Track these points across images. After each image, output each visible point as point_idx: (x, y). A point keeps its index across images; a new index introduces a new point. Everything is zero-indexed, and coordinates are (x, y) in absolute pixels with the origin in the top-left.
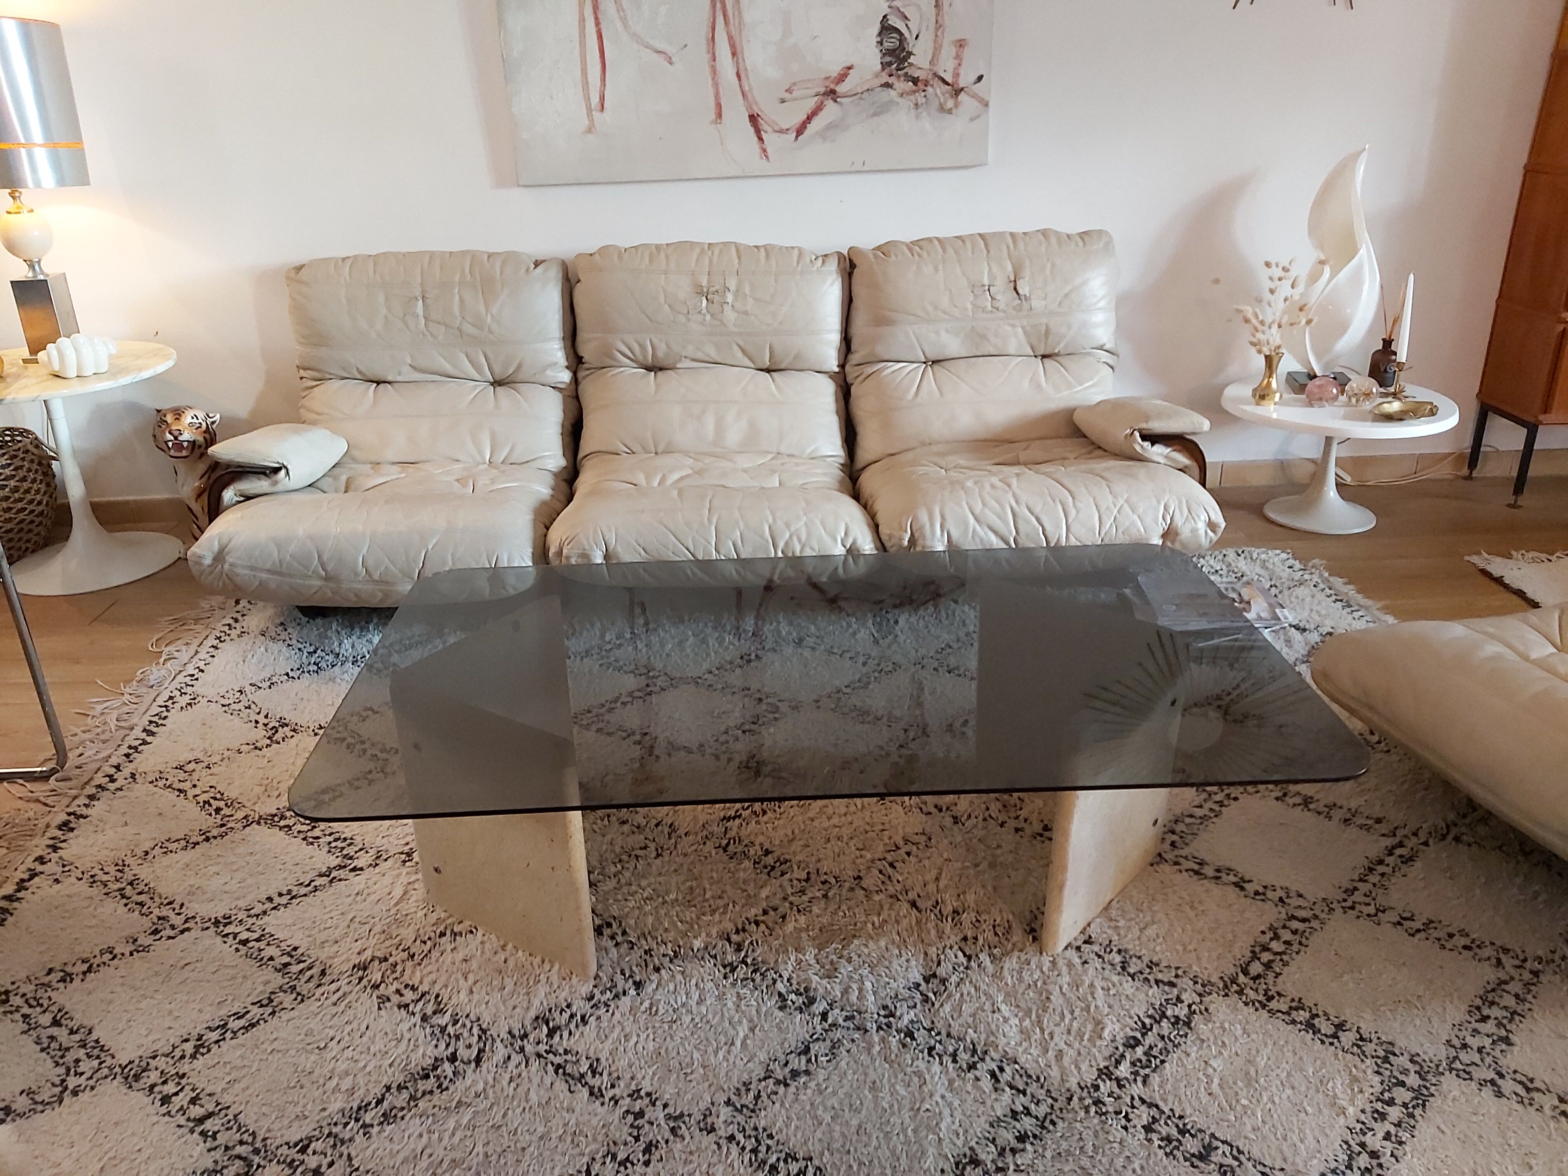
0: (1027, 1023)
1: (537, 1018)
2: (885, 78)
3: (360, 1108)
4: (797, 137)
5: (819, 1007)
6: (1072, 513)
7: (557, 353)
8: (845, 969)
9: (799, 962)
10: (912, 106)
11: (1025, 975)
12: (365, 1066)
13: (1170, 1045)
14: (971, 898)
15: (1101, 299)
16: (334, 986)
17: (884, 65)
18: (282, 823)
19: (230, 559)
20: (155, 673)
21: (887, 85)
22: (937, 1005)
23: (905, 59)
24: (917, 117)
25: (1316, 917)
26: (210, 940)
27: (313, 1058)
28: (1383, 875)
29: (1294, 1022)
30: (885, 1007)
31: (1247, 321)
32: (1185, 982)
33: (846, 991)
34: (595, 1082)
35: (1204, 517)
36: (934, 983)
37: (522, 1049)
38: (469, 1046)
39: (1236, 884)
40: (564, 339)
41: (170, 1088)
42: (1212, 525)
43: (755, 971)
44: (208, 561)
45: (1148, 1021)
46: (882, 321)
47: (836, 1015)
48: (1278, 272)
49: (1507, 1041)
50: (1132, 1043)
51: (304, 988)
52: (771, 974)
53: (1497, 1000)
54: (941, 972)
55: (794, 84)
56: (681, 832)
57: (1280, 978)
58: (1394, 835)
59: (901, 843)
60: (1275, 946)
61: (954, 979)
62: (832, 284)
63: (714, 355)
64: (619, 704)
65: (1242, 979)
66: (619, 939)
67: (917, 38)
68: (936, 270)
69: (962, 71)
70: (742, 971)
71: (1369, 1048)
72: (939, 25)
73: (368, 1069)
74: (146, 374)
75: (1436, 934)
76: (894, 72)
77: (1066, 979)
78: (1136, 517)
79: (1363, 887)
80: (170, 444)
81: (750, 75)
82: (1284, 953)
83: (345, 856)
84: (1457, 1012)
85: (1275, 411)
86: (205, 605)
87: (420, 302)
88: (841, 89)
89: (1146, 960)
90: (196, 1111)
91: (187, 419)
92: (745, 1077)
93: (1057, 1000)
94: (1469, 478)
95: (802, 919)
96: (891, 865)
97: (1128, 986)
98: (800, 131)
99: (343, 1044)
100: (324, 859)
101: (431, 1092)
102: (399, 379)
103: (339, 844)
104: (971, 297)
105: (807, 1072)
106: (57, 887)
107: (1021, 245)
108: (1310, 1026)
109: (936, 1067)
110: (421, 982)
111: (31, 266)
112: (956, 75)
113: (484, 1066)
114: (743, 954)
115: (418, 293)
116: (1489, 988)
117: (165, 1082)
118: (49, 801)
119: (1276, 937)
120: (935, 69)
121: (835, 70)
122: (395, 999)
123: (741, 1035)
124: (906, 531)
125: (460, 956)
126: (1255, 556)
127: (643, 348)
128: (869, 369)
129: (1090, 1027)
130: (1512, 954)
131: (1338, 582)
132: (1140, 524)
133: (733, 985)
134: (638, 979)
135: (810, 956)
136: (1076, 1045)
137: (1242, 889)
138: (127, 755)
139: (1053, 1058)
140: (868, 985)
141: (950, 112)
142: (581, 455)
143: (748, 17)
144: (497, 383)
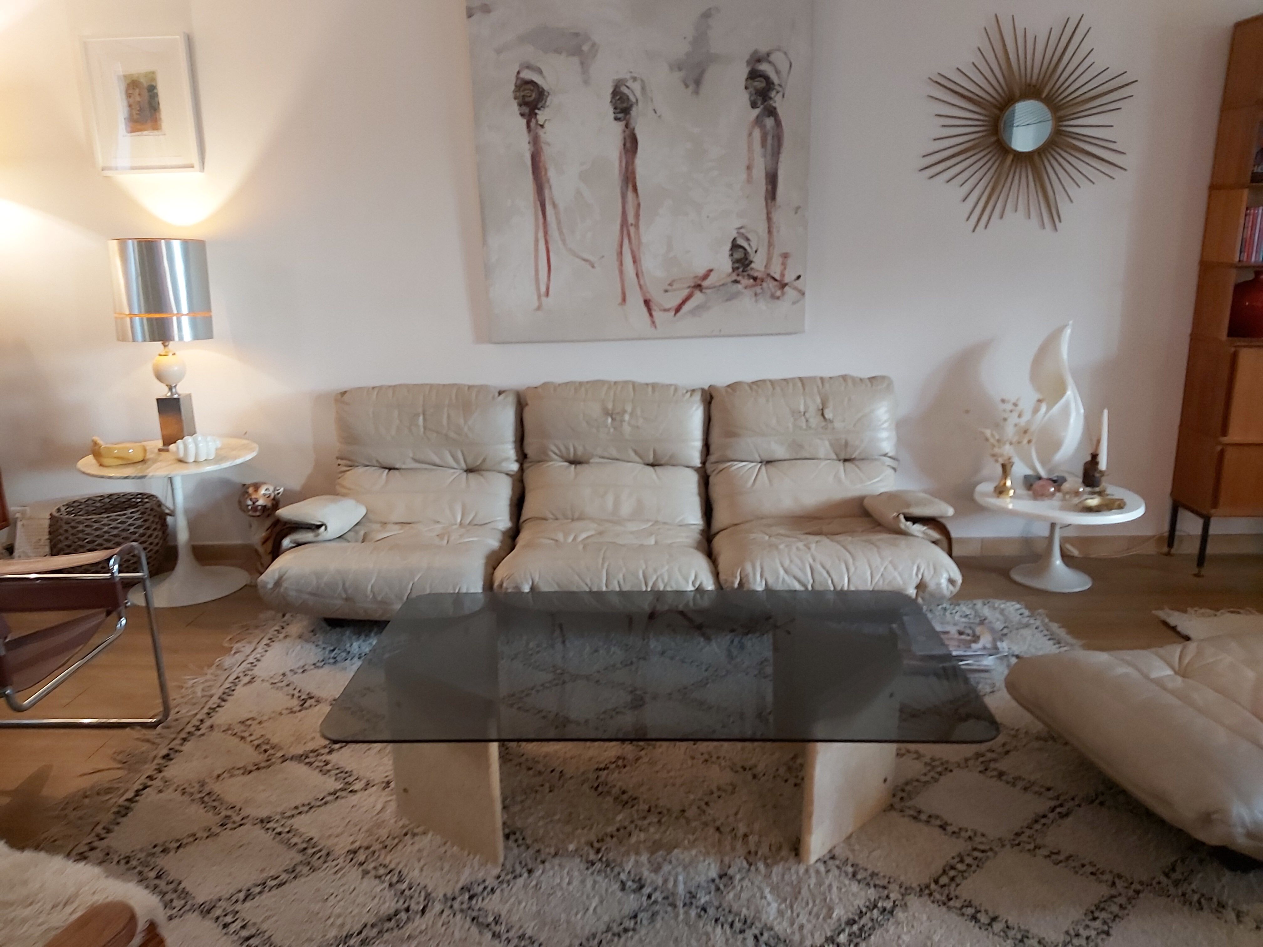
0: (783, 906)
1: (462, 888)
2: (734, 277)
3: (346, 937)
5: (647, 890)
6: (852, 570)
7: (509, 451)
8: (666, 868)
9: (637, 862)
10: (753, 294)
11: (787, 877)
12: (351, 912)
13: (875, 925)
14: (757, 826)
15: (885, 422)
16: (335, 863)
17: (734, 269)
18: (307, 760)
19: (285, 585)
20: (228, 661)
21: (736, 282)
22: (724, 893)
23: (748, 265)
24: (756, 301)
25: (991, 849)
26: (258, 832)
27: (319, 905)
28: (1044, 824)
29: (963, 915)
30: (690, 893)
31: (987, 440)
32: (894, 887)
33: (666, 881)
34: (497, 929)
35: (945, 576)
36: (725, 880)
37: (451, 907)
38: (418, 903)
39: (941, 827)
40: (515, 442)
41: (229, 919)
42: (951, 581)
43: (607, 866)
44: (270, 586)
45: (864, 910)
46: (731, 434)
47: (657, 896)
48: (1009, 407)
49: (1108, 934)
50: (851, 922)
51: (314, 861)
52: (617, 870)
53: (1106, 907)
54: (731, 872)
55: (674, 281)
56: (568, 776)
57: (959, 887)
58: (1058, 799)
59: (715, 790)
60: (960, 867)
61: (738, 877)
62: (697, 409)
63: (615, 453)
64: (533, 692)
65: (933, 886)
66: (520, 842)
67: (756, 252)
68: (767, 401)
69: (786, 273)
70: (598, 866)
71: (1011, 933)
72: (770, 244)
73: (353, 913)
74: (239, 461)
75: (1073, 864)
76: (741, 273)
77: (813, 881)
78: (896, 574)
79: (1028, 832)
80: (250, 507)
82: (965, 871)
83: (346, 783)
84: (1077, 913)
85: (1011, 502)
86: (262, 616)
87: (421, 418)
88: (705, 284)
89: (869, 872)
90: (245, 933)
91: (262, 491)
92: (594, 930)
93: (805, 892)
94: (1168, 554)
95: (642, 836)
96: (707, 804)
97: (855, 887)
98: (678, 310)
99: (338, 898)
100: (332, 784)
101: (392, 929)
102: (404, 467)
103: (342, 775)
104: (792, 420)
105: (634, 930)
106: (161, 795)
107: (827, 386)
108: (974, 918)
109: (719, 930)
110: (390, 862)
111: (170, 389)
112: (783, 275)
113: (427, 915)
114: (600, 856)
115: (420, 411)
116: (1103, 900)
117: (225, 915)
118: (157, 741)
119: (962, 861)
120: (769, 271)
121: (701, 272)
122: (373, 873)
123: (594, 905)
124: (736, 577)
125: (416, 847)
126: (996, 605)
127: (567, 449)
128: (722, 466)
129: (824, 911)
130: (1123, 879)
131: (1054, 626)
132: (899, 578)
133: (592, 874)
134: (530, 867)
135: (644, 858)
136: (814, 921)
137: (944, 829)
138: (209, 714)
139: (797, 928)
140: (681, 878)
141: (778, 298)
142: (521, 521)
143: (644, 239)
144: (469, 471)
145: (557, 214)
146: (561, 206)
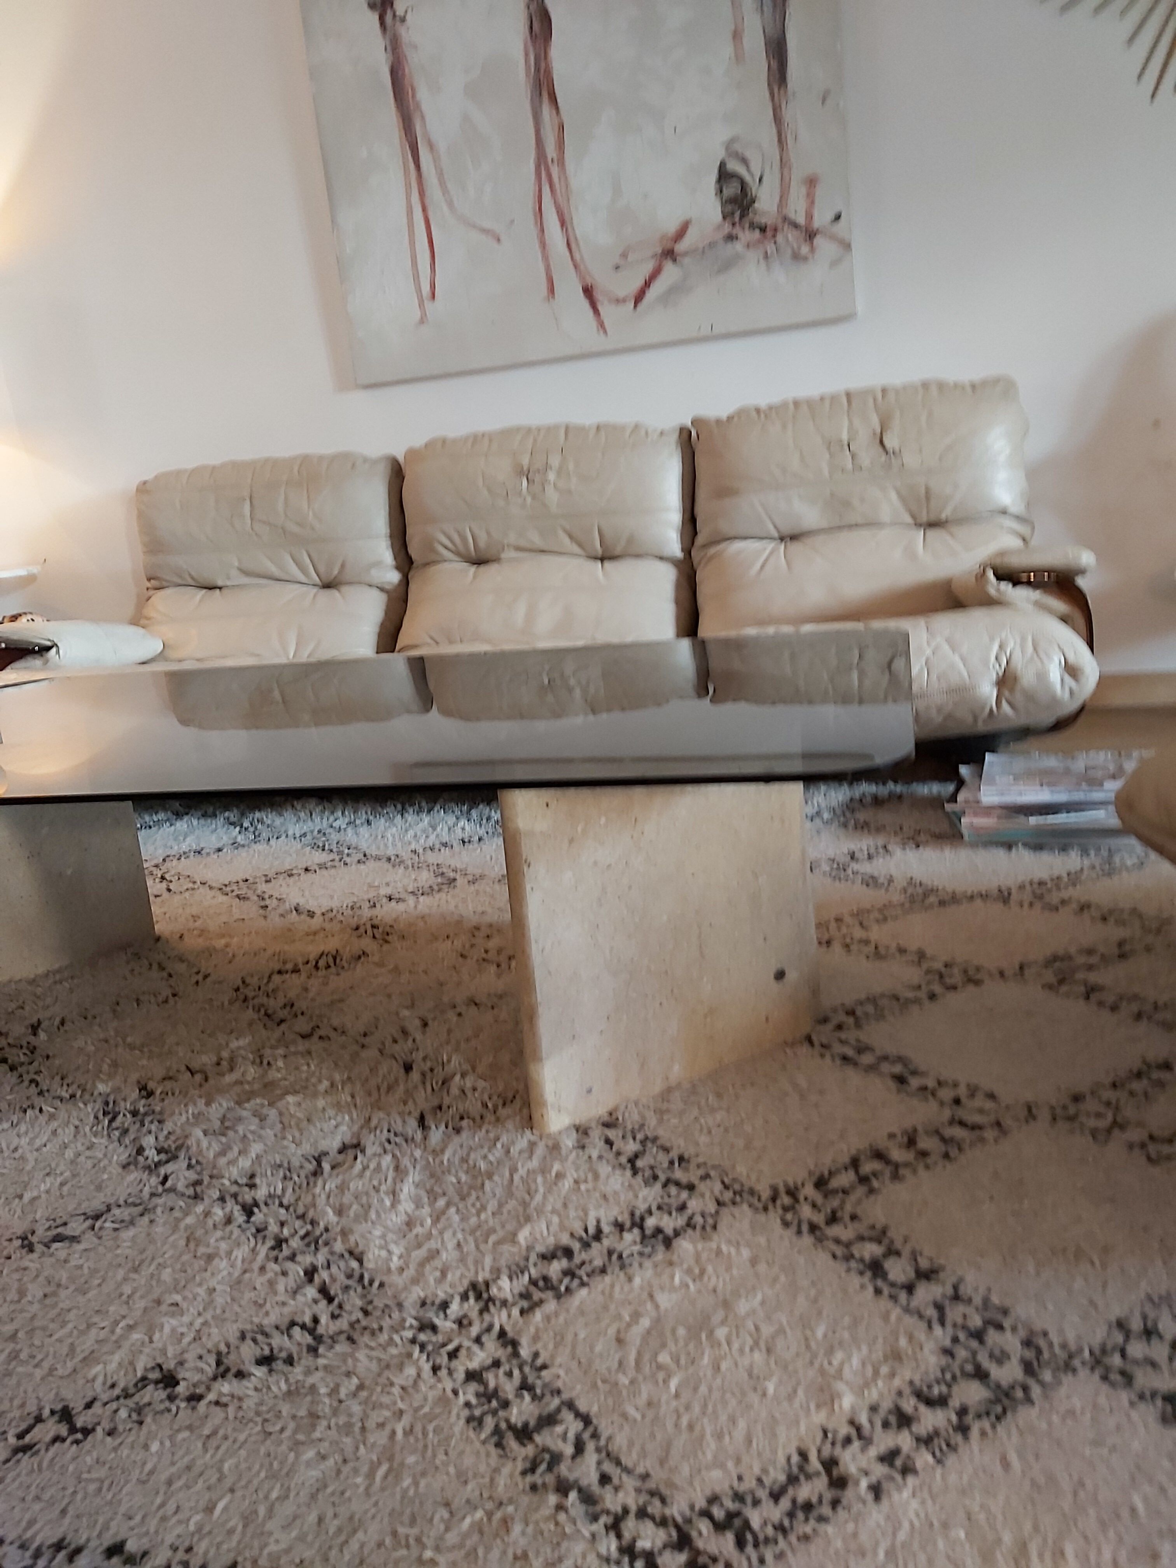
0: (424, 1211)
2: (727, 228)
4: (635, 306)
7: (383, 551)
8: (245, 1128)
9: (198, 1116)
10: (762, 257)
11: (478, 1153)
13: (612, 1264)
17: (726, 215)
21: (731, 238)
22: (322, 1179)
23: (749, 206)
24: (768, 268)
25: (996, 1124)
28: (1158, 1082)
29: (849, 1258)
30: (251, 1176)
32: (712, 1187)
33: (223, 1152)
35: (1059, 660)
39: (898, 1077)
40: (391, 536)
42: (1071, 670)
45: (606, 1230)
46: (724, 492)
50: (556, 1255)
52: (152, 1126)
54: (369, 1140)
55: (628, 248)
57: (872, 1198)
60: (899, 1155)
61: (375, 1149)
62: (671, 457)
63: (537, 541)
65: (807, 1191)
67: (760, 180)
68: (784, 427)
69: (816, 211)
70: (123, 1120)
72: (784, 163)
76: (737, 221)
77: (530, 1165)
78: (957, 659)
79: (1109, 1095)
81: (581, 243)
82: (906, 1165)
87: (248, 503)
89: (676, 1154)
97: (618, 1182)
98: (639, 298)
102: (228, 583)
104: (827, 457)
105: (74, 1239)
107: (892, 398)
108: (876, 1268)
109: (245, 1250)
112: (809, 216)
115: (246, 494)
119: (909, 1143)
120: (785, 213)
121: (672, 227)
127: (464, 539)
128: (712, 550)
132: (961, 666)
133: (97, 1133)
135: (217, 1109)
136: (469, 1247)
137: (903, 1083)
139: (420, 1258)
140: (256, 1148)
141: (805, 259)
143: (575, 183)
144: (327, 586)
145: (436, 160)
146: (442, 146)
